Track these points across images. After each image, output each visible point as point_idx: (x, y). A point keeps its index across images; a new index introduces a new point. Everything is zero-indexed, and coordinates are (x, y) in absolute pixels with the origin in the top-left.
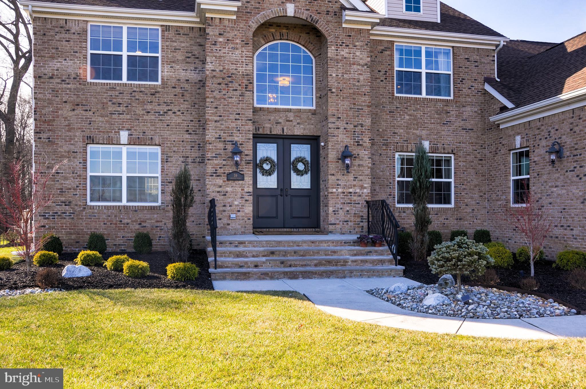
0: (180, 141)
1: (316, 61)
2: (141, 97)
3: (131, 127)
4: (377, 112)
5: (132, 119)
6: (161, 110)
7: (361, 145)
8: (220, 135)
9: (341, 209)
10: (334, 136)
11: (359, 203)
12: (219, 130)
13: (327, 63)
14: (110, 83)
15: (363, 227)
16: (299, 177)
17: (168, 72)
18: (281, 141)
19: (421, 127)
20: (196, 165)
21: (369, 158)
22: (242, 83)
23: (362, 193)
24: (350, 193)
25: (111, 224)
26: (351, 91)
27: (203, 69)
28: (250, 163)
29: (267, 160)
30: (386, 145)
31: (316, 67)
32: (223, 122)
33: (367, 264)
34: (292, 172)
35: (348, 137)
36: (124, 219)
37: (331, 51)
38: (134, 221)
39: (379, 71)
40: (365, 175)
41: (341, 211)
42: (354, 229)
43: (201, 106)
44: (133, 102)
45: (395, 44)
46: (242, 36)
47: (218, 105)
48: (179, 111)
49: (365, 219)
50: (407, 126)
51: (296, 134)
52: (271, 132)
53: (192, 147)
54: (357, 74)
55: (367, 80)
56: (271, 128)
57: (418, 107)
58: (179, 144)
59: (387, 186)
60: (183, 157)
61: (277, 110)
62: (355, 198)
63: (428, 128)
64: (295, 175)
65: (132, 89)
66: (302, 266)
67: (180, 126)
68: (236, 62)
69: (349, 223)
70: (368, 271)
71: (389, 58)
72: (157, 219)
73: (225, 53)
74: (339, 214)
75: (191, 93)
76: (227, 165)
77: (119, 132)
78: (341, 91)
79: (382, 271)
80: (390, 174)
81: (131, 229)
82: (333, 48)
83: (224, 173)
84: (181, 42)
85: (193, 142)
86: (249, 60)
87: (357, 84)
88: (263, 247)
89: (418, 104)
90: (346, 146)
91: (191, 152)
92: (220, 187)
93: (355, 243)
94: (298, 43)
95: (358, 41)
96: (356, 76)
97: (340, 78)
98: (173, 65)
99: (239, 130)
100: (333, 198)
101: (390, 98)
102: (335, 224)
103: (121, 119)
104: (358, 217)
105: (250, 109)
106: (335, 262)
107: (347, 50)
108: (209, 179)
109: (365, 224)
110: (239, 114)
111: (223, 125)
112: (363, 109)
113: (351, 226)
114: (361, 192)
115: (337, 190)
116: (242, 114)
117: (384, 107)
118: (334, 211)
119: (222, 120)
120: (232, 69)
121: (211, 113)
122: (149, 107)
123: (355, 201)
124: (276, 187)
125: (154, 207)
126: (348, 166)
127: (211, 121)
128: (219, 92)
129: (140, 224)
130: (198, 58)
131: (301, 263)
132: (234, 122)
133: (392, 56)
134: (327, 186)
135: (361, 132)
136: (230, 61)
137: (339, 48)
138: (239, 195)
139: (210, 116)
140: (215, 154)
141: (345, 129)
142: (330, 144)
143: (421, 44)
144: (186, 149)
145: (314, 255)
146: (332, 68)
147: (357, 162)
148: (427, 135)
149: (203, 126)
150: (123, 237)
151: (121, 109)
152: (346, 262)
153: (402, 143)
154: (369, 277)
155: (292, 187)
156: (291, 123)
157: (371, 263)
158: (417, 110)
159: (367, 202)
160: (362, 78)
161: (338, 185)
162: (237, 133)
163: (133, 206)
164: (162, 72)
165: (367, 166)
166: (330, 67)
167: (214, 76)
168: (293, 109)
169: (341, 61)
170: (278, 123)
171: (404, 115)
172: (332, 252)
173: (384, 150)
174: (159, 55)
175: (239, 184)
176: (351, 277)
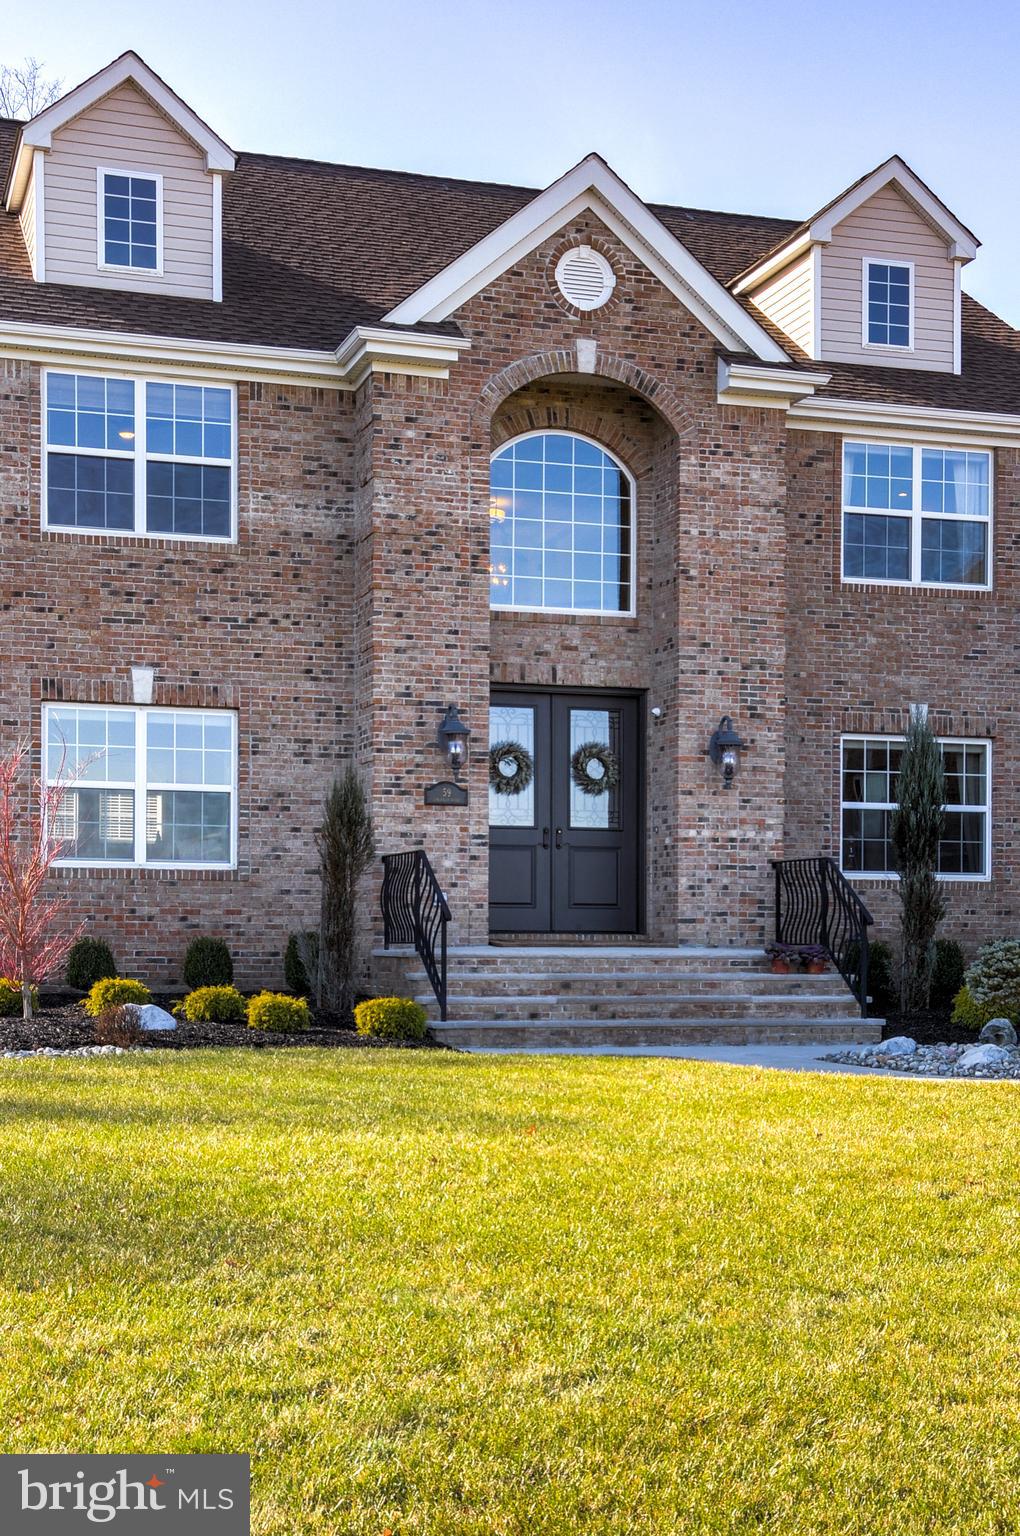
0: (288, 699)
1: (638, 487)
2: (186, 576)
3: (161, 658)
4: (794, 625)
5: (163, 637)
6: (240, 613)
7: (760, 716)
8: (408, 688)
9: (709, 881)
10: (693, 692)
11: (753, 868)
12: (407, 674)
13: (675, 497)
14: (104, 538)
15: (763, 928)
16: (589, 798)
17: (256, 510)
18: (544, 701)
19: (907, 667)
20: (330, 762)
21: (780, 750)
22: (463, 549)
23: (763, 841)
24: (732, 840)
25: (106, 918)
26: (737, 575)
27: (350, 506)
28: (483, 761)
29: (510, 750)
30: (817, 714)
31: (638, 504)
32: (416, 654)
33: (792, 1014)
34: (572, 783)
35: (728, 694)
36: (142, 905)
37: (688, 469)
38: (169, 912)
39: (802, 516)
40: (770, 795)
41: (707, 888)
42: (742, 935)
43: (343, 605)
44: (166, 590)
45: (845, 440)
46: (465, 424)
47: (403, 608)
48: (287, 616)
49: (770, 908)
50: (871, 665)
51: (586, 683)
52: (522, 677)
53: (320, 714)
54: (753, 530)
55: (777, 544)
56: (522, 668)
57: (902, 611)
58: (285, 706)
59: (819, 822)
60: (296, 741)
61: (537, 620)
62: (744, 854)
63: (926, 668)
64: (582, 793)
65: (162, 554)
66: (641, 1016)
67: (290, 657)
68: (449, 494)
69: (729, 918)
70: (800, 1028)
71: (826, 480)
72: (228, 905)
73: (421, 470)
74: (702, 894)
75: (319, 570)
76: (425, 766)
77: (128, 671)
78: (710, 573)
79: (833, 1028)
80: (826, 791)
81: (161, 933)
82: (693, 460)
83: (419, 786)
84: (291, 429)
85: (323, 700)
86: (480, 489)
87: (752, 555)
88: (538, 971)
89: (900, 605)
90: (724, 720)
91: (317, 728)
92: (409, 821)
93: (757, 964)
94: (593, 437)
95: (756, 443)
96: (751, 536)
97: (709, 540)
98: (271, 491)
99: (456, 675)
100: (688, 854)
101: (828, 588)
102: (693, 921)
103: (133, 636)
104: (752, 902)
105: (485, 619)
106: (718, 1009)
107: (727, 466)
108: (380, 800)
109: (769, 922)
110: (456, 632)
111: (415, 659)
112: (765, 622)
113: (732, 928)
114: (758, 838)
115: (699, 833)
116: (464, 633)
117: (814, 613)
118: (691, 887)
119: (414, 647)
120: (439, 513)
121: (386, 629)
122: (207, 605)
123: (744, 861)
124: (530, 822)
125: (221, 873)
126: (729, 772)
127: (386, 649)
128: (407, 573)
129: (184, 919)
130: (335, 474)
131: (638, 1009)
132: (442, 654)
133: (836, 474)
134: (671, 822)
135: (762, 682)
136: (433, 492)
137: (708, 459)
138: (456, 845)
139: (384, 636)
140: (397, 737)
141: (720, 673)
142: (683, 714)
143: (913, 441)
144: (304, 721)
145: (664, 992)
146: (690, 512)
147: (749, 761)
148: (922, 687)
149: (349, 659)
150: (138, 954)
151: (132, 608)
152: (743, 1007)
153: (858, 709)
154: (801, 1043)
155: (573, 825)
156: (574, 653)
157: (802, 1012)
158: (898, 619)
159: (775, 865)
160: (763, 539)
161: (701, 820)
162: (451, 683)
163: (165, 871)
164: (241, 510)
165: (776, 771)
166: (684, 512)
167: (394, 532)
168: (581, 617)
169: (712, 493)
170: (541, 654)
171: (864, 634)
172: (706, 985)
173: (810, 727)
174: (231, 462)
175: (455, 815)
176: (759, 1042)
